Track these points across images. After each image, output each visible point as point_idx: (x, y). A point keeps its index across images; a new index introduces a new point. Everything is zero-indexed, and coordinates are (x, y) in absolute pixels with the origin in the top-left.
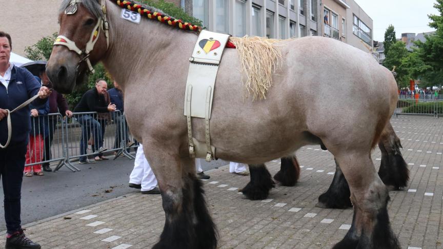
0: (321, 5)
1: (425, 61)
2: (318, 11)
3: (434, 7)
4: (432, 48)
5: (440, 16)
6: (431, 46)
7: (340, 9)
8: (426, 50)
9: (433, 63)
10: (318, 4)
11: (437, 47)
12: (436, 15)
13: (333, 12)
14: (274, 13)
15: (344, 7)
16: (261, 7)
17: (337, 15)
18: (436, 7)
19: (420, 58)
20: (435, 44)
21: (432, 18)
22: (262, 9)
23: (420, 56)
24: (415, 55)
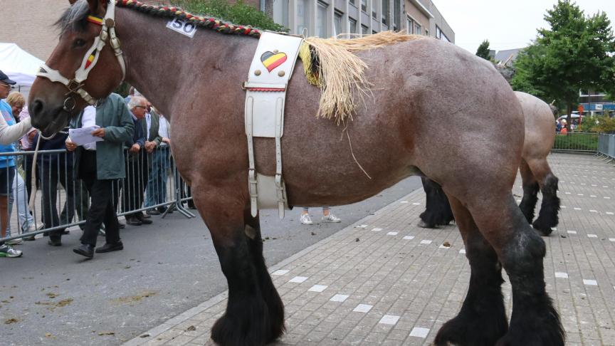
0: (404, 12)
1: (534, 85)
2: (401, 20)
3: (545, 19)
4: (543, 69)
5: (551, 30)
6: (541, 67)
7: (423, 19)
8: (535, 71)
9: (544, 88)
10: (402, 13)
11: (549, 69)
12: (546, 29)
13: (416, 23)
14: (356, 21)
15: (427, 17)
16: (342, 13)
17: (420, 26)
18: (547, 20)
19: (528, 81)
20: (547, 65)
21: (543, 33)
22: (344, 15)
23: (528, 79)
24: (522, 77)
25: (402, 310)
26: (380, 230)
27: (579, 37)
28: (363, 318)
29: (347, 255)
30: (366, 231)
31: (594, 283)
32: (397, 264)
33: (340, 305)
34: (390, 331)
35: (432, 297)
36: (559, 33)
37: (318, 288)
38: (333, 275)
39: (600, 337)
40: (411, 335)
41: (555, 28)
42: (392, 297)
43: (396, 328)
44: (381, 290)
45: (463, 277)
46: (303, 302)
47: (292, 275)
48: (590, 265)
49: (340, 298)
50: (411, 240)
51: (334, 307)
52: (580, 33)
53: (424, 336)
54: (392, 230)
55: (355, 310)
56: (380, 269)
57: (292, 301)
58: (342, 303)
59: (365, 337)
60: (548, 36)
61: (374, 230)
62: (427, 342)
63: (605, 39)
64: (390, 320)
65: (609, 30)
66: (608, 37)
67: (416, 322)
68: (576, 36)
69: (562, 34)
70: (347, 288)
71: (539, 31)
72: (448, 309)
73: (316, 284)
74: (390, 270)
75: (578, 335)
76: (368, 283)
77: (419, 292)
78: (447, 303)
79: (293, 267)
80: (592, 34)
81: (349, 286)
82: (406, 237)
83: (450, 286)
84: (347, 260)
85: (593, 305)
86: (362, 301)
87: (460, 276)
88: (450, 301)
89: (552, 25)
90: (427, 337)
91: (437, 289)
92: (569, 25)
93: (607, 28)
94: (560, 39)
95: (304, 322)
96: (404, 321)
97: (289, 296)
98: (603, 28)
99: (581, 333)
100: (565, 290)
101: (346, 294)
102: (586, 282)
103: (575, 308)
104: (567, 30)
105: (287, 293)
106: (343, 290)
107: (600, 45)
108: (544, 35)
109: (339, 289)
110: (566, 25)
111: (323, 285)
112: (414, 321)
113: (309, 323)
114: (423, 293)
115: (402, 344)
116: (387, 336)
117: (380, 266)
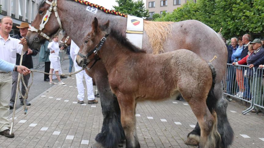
25: (74, 133)
26: (52, 98)
27: (131, 10)
28: (58, 137)
29: (41, 109)
30: (46, 98)
31: (152, 118)
32: (65, 113)
33: (46, 132)
34: (72, 142)
35: (85, 127)
36: (122, 8)
37: (33, 125)
38: (38, 119)
39: (160, 140)
40: (82, 143)
41: (120, 6)
42: (68, 127)
43: (74, 141)
44: (62, 125)
45: (96, 118)
46: (28, 131)
47: (19, 119)
48: (148, 110)
49: (44, 129)
50: (68, 102)
51: (43, 133)
52: (132, 8)
53: (88, 144)
54: (58, 97)
55: (53, 134)
56: (58, 115)
57: (23, 131)
58: (46, 131)
59: (62, 146)
60: (117, 9)
61: (50, 98)
62: (89, 146)
63: (142, 11)
64: (70, 137)
65: (144, 7)
66: (143, 10)
67: (82, 137)
68: (129, 9)
69: (123, 8)
70: (46, 124)
71: (114, 7)
72: (94, 132)
73: (32, 123)
74: (63, 115)
75: (151, 140)
76: (55, 122)
77: (79, 125)
78: (93, 129)
79: (18, 116)
80: (136, 9)
81: (47, 123)
82: (65, 101)
83: (92, 122)
84: (42, 112)
85: (154, 127)
86: (55, 130)
87: (95, 117)
88: (94, 128)
89: (119, 4)
90: (89, 143)
91: (86, 123)
92: (126, 4)
93: (143, 6)
94: (123, 11)
95: (32, 141)
96: (77, 137)
97: (21, 129)
98: (141, 7)
99: (152, 139)
100: (141, 121)
101: (47, 127)
102: (149, 118)
103: (147, 129)
104: (126, 6)
105: (19, 127)
106: (45, 125)
107: (140, 14)
108: (116, 9)
109: (43, 125)
110: (125, 4)
111: (35, 123)
112: (81, 137)
113: (34, 141)
114: (81, 125)
115: (79, 147)
116: (72, 144)
117: (58, 114)
